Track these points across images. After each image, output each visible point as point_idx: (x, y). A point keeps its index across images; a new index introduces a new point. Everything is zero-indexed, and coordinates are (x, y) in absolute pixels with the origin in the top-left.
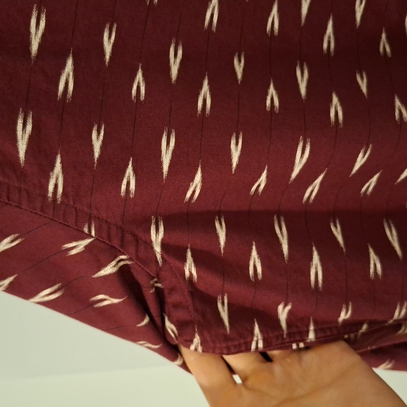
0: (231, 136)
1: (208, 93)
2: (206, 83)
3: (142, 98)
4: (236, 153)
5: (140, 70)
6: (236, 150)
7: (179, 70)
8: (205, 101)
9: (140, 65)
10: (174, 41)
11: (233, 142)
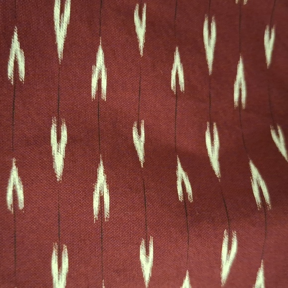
0: (139, 244)
1: (105, 186)
2: (101, 171)
3: (21, 205)
4: (147, 265)
5: (14, 168)
6: (147, 261)
7: (65, 160)
8: (102, 199)
9: (14, 160)
10: (54, 120)
11: (142, 251)
